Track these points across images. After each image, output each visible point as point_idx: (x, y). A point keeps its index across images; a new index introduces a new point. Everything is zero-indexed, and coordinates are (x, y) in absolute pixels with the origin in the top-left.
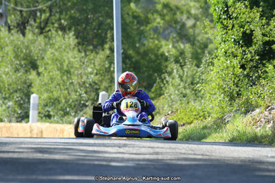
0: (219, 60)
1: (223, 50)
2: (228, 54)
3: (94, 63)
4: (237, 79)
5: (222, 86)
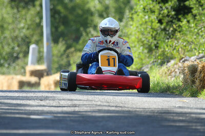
0: (138, 15)
1: (142, 7)
2: (146, 11)
3: (26, 19)
4: (155, 33)
5: (141, 39)
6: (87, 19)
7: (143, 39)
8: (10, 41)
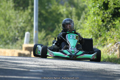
0: (90, 17)
1: (93, 12)
2: (95, 14)
4: (100, 27)
5: (91, 31)
6: (59, 18)
7: (93, 31)
8: (13, 29)
